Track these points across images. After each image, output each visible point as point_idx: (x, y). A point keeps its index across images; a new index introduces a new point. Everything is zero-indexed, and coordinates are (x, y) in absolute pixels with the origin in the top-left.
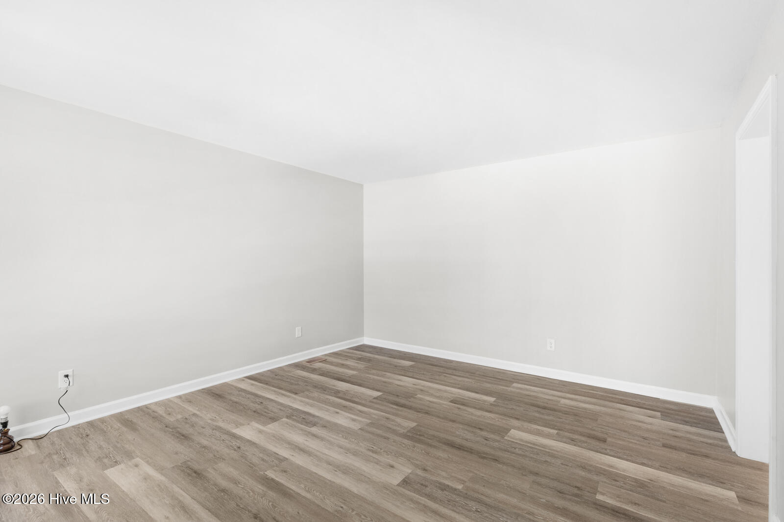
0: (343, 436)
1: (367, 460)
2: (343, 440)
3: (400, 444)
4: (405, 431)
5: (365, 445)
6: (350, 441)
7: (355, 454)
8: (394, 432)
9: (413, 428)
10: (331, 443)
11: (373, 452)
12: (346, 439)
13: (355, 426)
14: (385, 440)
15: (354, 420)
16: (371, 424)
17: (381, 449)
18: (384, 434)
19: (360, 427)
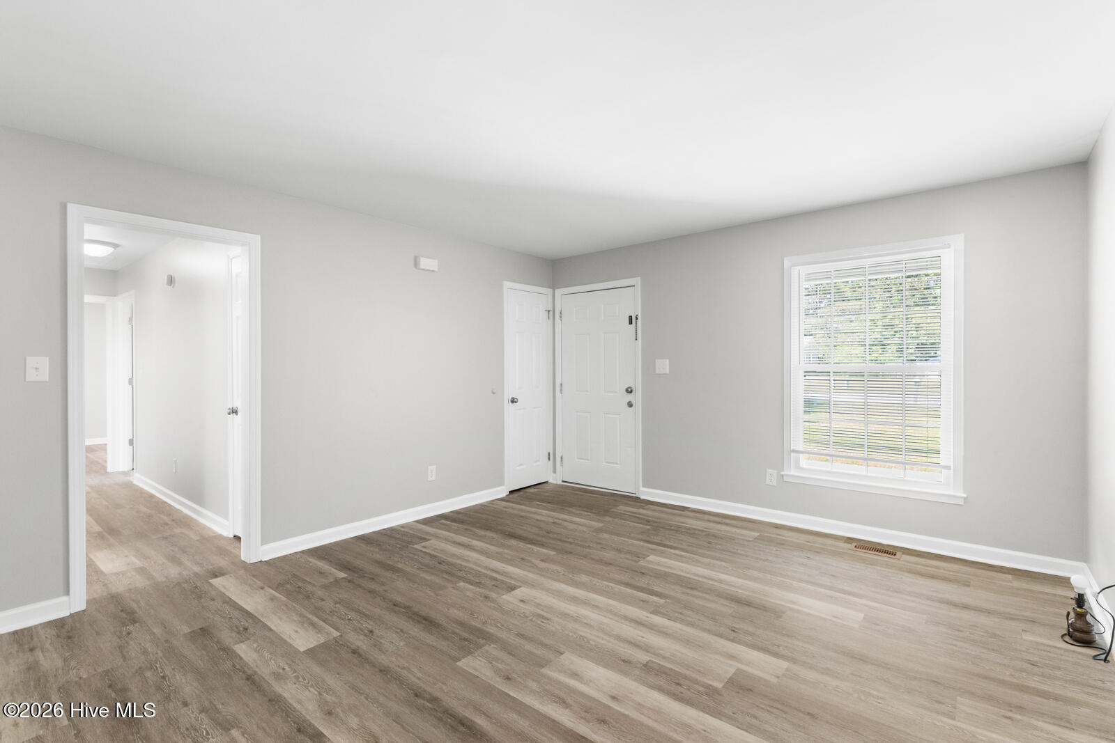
0: (588, 641)
1: (550, 609)
2: (588, 635)
3: (503, 626)
4: (486, 647)
5: (553, 626)
6: (575, 633)
7: (565, 616)
8: (505, 647)
9: (470, 653)
10: (602, 630)
11: (543, 617)
12: (583, 637)
13: (571, 660)
14: (522, 633)
15: (575, 675)
16: (542, 663)
17: (531, 620)
18: (522, 642)
19: (562, 657)
